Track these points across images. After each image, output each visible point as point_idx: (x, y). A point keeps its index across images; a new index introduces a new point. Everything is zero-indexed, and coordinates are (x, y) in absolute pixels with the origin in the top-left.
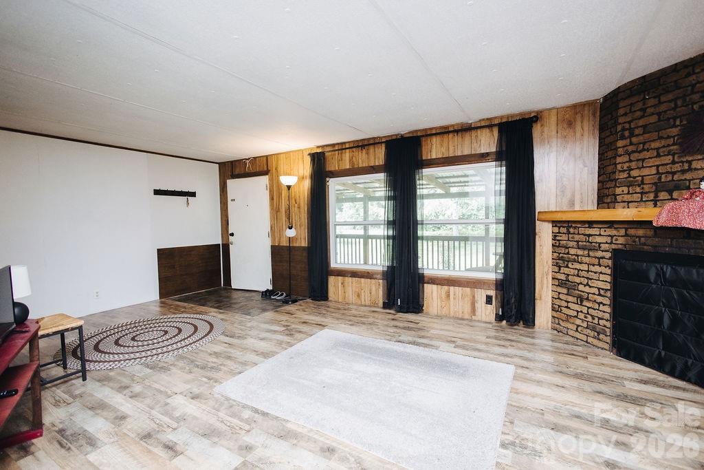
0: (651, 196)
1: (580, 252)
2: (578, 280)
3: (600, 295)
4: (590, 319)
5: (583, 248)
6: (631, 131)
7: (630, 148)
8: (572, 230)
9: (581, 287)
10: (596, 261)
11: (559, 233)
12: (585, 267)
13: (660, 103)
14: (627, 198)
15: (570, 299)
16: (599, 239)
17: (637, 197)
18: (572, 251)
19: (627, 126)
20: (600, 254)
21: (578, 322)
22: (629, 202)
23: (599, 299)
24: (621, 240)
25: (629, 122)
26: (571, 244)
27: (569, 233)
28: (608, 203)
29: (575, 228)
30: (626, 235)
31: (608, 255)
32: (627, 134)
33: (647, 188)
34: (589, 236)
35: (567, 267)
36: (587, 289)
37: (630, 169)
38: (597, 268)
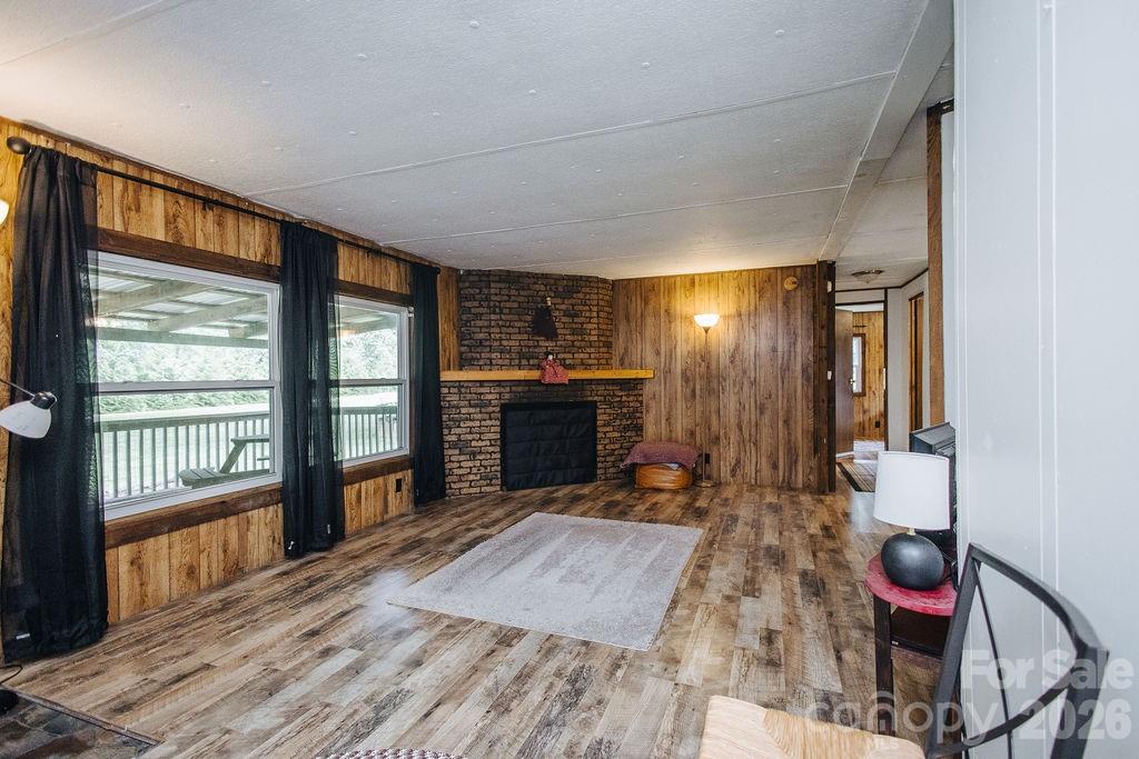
0: (517, 361)
1: (472, 410)
2: (470, 437)
3: (491, 445)
4: (483, 470)
5: (475, 406)
6: (501, 309)
7: (500, 323)
8: (463, 390)
9: (474, 443)
10: (487, 416)
11: (449, 393)
12: (478, 423)
13: (519, 295)
14: (500, 362)
15: (462, 458)
16: (490, 397)
17: (507, 362)
18: (463, 411)
19: (497, 304)
20: (491, 409)
21: (471, 477)
22: (502, 366)
23: (491, 449)
24: (507, 396)
25: (500, 302)
26: (462, 403)
27: (460, 393)
28: (481, 366)
29: (467, 388)
30: (511, 392)
31: (498, 409)
32: (497, 310)
33: (514, 356)
34: (481, 394)
35: (459, 427)
36: (480, 443)
37: (501, 340)
38: (489, 423)
